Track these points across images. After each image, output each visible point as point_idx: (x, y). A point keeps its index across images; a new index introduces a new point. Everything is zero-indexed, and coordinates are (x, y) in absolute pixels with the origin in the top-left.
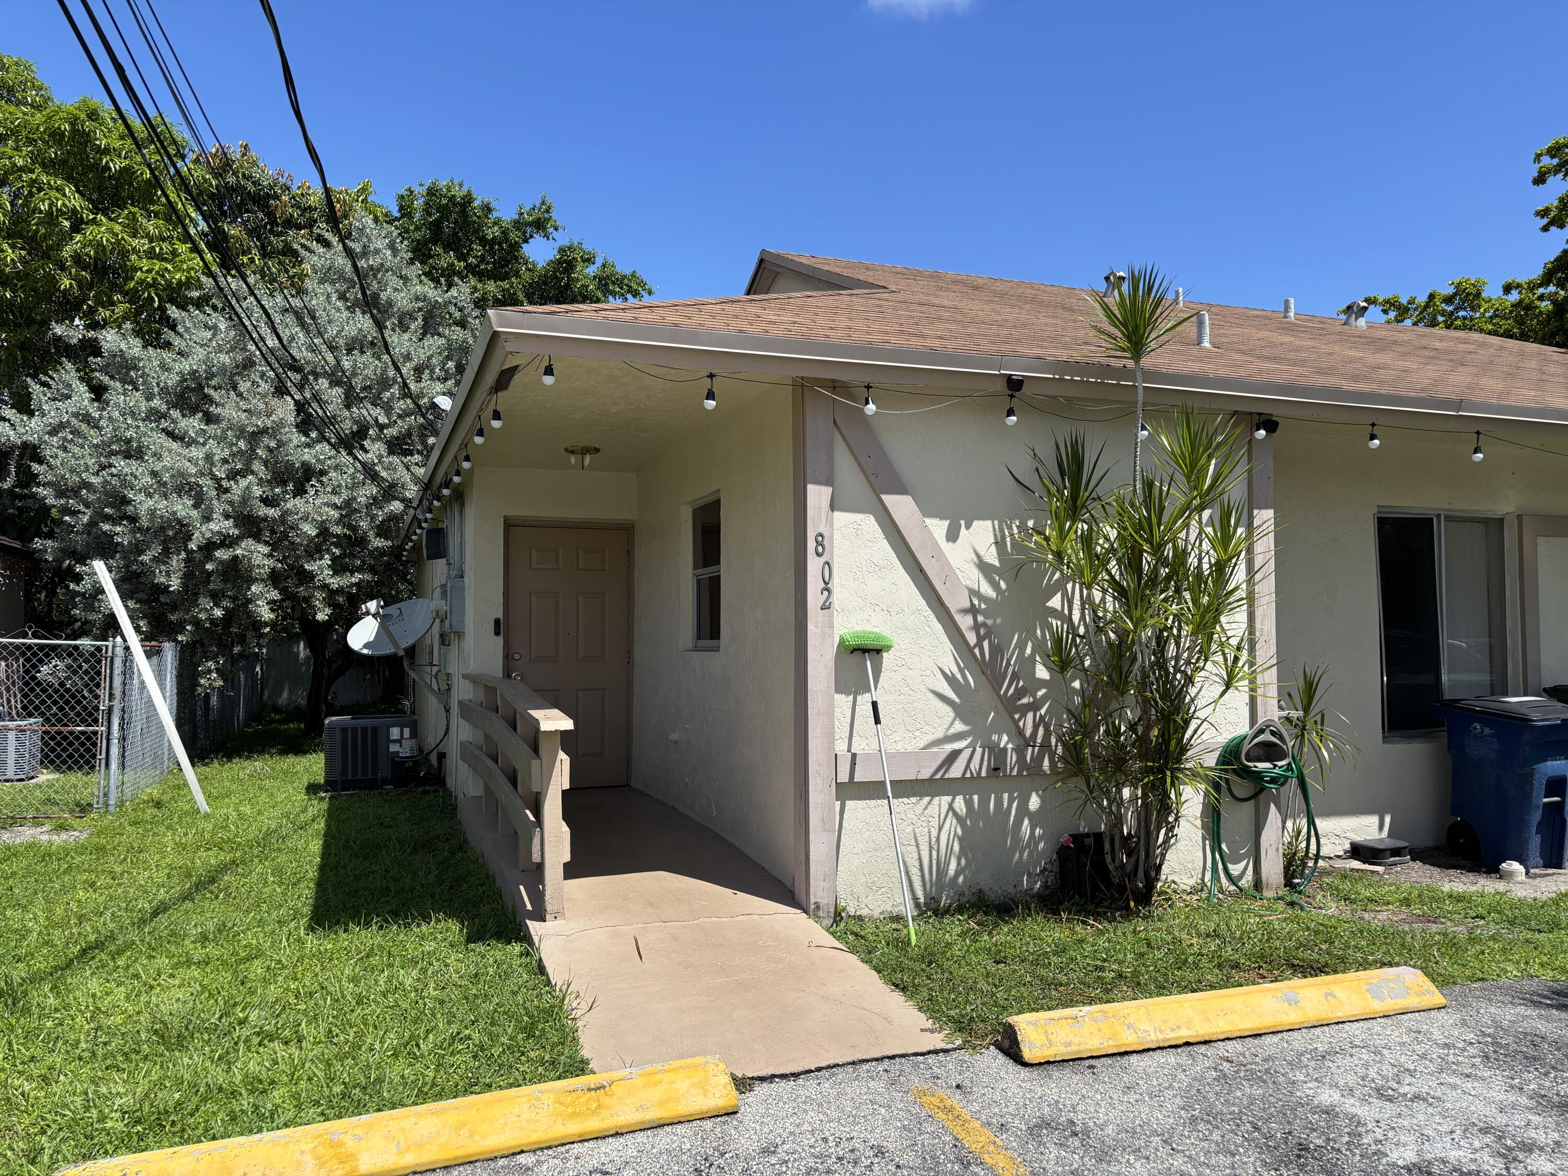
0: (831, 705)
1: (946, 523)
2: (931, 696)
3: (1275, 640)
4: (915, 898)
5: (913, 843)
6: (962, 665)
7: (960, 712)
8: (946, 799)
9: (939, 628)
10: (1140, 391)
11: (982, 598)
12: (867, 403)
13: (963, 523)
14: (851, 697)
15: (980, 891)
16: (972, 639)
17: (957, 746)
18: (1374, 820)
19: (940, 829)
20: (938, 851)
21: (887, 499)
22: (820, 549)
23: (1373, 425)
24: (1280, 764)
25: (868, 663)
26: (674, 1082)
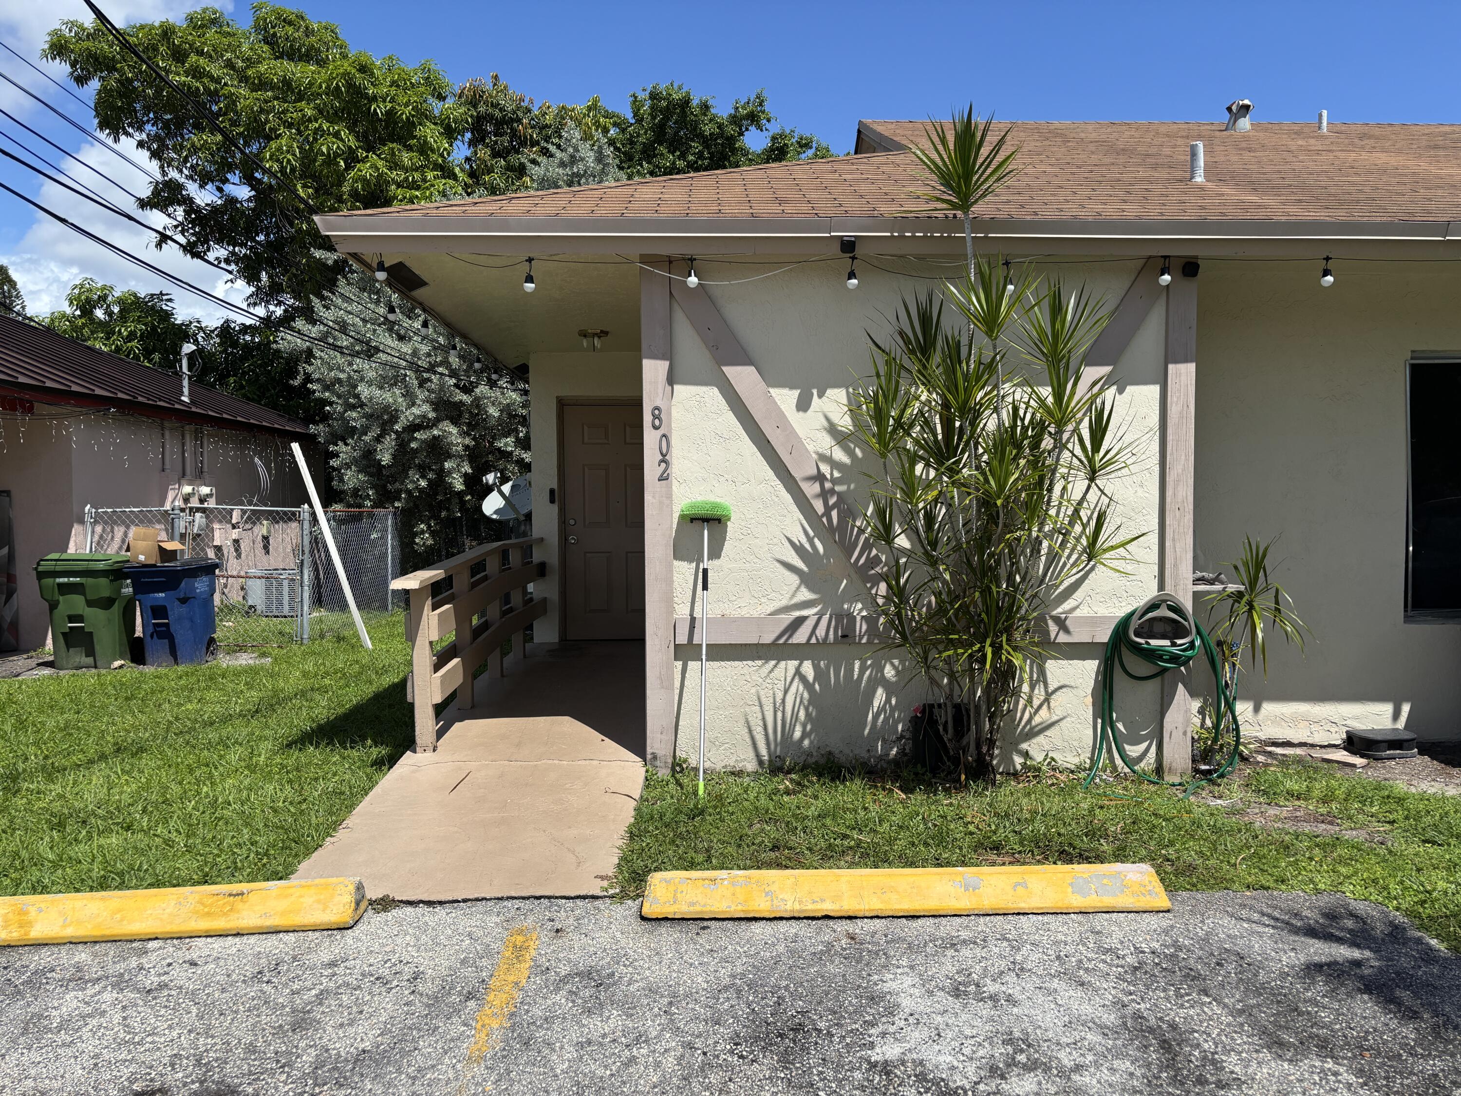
0: (670, 569)
1: (796, 393)
2: (778, 565)
3: (1191, 507)
4: (758, 755)
5: (757, 703)
6: (811, 533)
7: (806, 580)
8: (793, 664)
9: (788, 498)
10: (969, 243)
11: (835, 465)
12: (690, 275)
13: (815, 392)
14: (694, 564)
15: (830, 753)
16: (819, 506)
17: (805, 613)
18: (1387, 708)
19: (786, 691)
20: (783, 712)
21: (729, 371)
22: (657, 422)
23: (1327, 259)
24: (1179, 642)
25: (706, 532)
26: (301, 896)
